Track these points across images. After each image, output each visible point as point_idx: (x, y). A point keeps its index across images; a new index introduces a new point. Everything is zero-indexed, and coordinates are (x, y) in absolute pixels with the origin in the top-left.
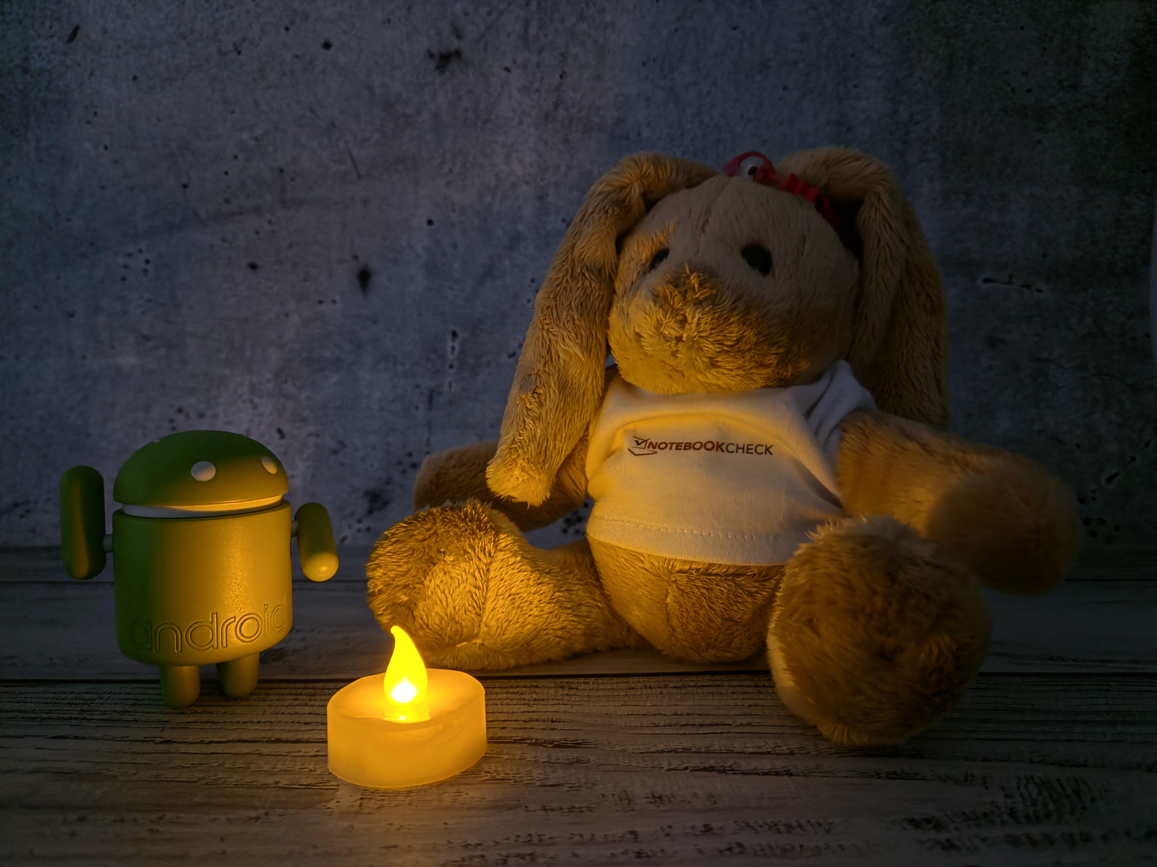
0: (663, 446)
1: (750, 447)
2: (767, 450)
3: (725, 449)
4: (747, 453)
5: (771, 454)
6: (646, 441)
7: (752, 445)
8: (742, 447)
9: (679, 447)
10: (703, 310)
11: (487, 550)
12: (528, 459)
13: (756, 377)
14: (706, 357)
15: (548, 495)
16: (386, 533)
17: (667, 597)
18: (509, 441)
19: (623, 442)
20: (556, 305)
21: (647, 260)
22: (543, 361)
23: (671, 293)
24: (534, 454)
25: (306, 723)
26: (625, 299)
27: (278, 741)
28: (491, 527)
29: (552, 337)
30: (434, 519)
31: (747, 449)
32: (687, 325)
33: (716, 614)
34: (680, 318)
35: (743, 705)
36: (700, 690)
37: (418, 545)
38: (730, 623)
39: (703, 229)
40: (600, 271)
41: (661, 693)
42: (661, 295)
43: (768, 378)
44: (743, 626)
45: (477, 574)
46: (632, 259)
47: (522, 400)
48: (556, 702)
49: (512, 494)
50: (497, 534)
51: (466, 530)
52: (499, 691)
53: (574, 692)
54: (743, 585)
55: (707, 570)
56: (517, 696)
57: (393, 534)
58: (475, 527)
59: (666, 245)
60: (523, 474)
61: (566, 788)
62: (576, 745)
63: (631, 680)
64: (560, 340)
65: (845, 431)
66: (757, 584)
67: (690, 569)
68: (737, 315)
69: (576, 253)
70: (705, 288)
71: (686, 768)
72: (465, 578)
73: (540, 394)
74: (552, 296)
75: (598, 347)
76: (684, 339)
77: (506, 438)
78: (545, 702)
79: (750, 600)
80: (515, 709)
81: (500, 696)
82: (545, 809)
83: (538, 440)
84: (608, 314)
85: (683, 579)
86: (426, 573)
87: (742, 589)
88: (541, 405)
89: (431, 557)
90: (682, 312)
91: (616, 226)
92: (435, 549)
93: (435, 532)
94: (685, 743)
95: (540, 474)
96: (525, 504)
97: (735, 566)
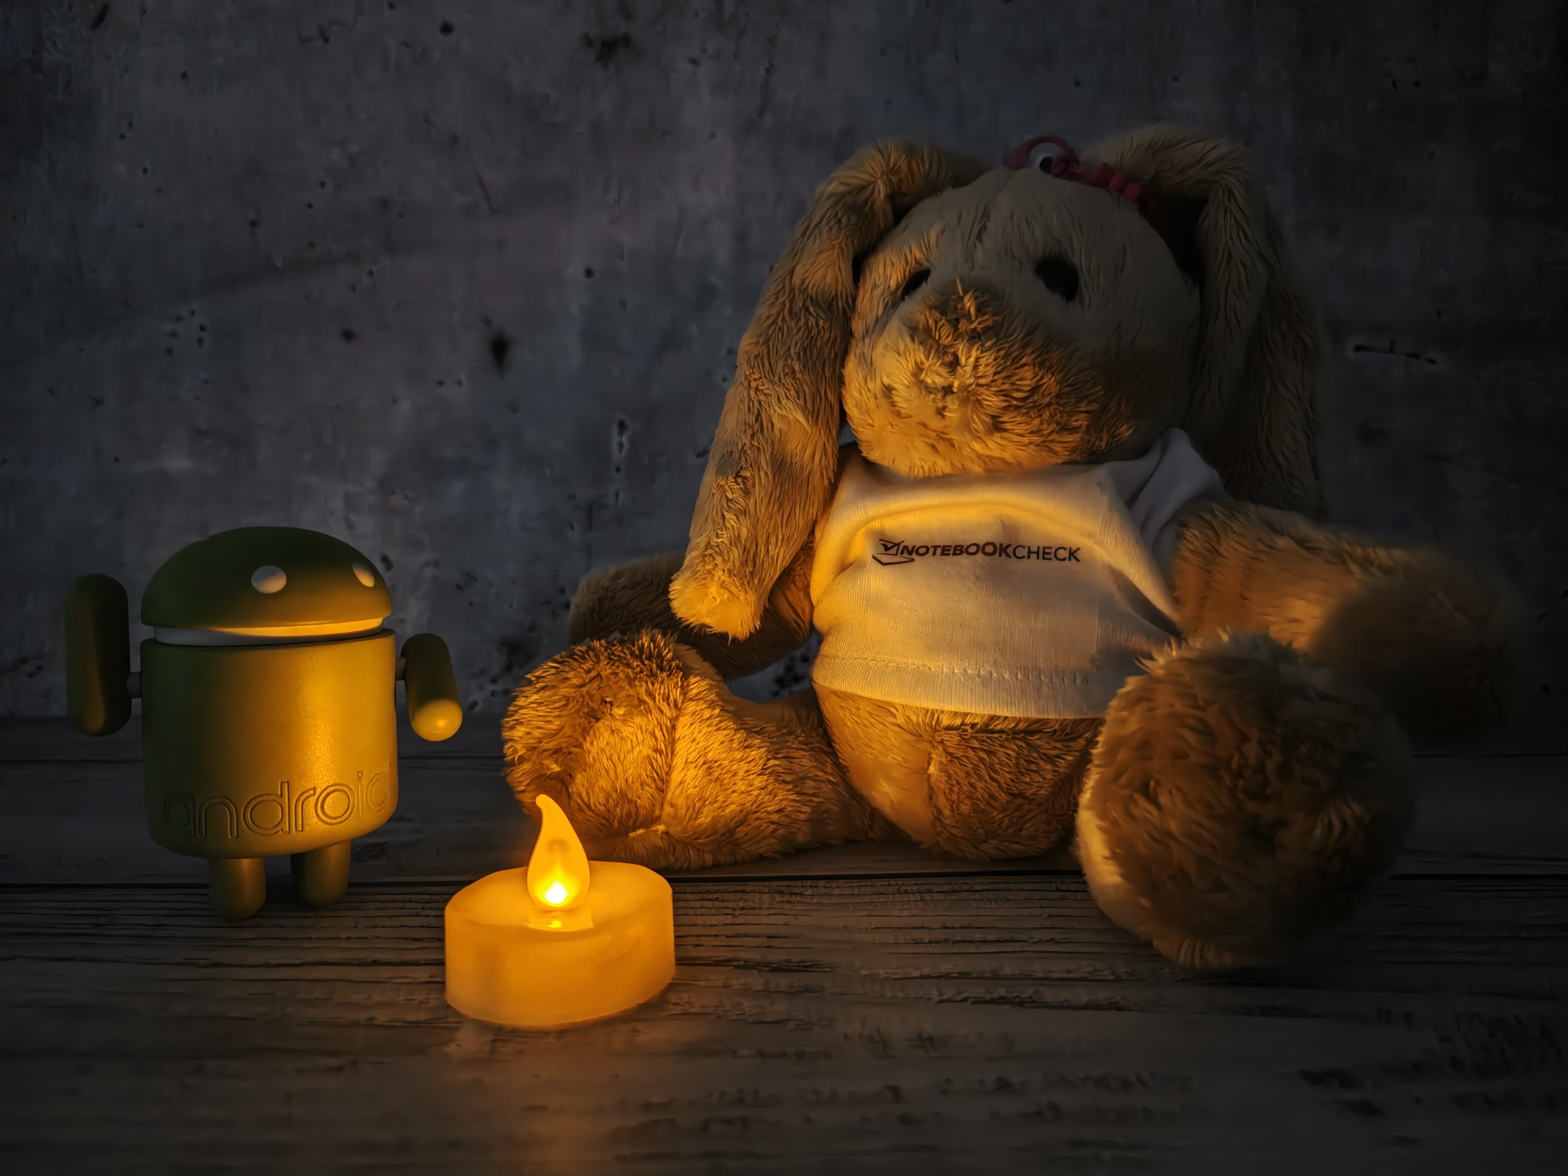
0: (922, 551)
1: (1047, 551)
2: (1073, 554)
3: (1011, 554)
4: (1044, 558)
5: (1077, 560)
6: (899, 544)
7: (1051, 548)
8: (1036, 550)
9: (946, 552)
10: (982, 345)
11: (671, 698)
12: (729, 571)
13: (1057, 448)
14: (987, 415)
15: (758, 624)
16: (529, 676)
17: (929, 764)
18: (703, 545)
19: (863, 548)
20: (768, 352)
21: (898, 286)
22: (750, 432)
23: (936, 323)
24: (737, 564)
25: (415, 940)
26: (867, 341)
27: (376, 963)
28: (678, 667)
29: (762, 398)
30: (597, 656)
31: (1045, 553)
32: (959, 368)
33: (1000, 787)
34: (949, 358)
35: (1041, 916)
36: (977, 896)
37: (574, 692)
38: (1021, 801)
39: (979, 238)
40: (830, 305)
41: (922, 900)
42: (921, 327)
43: (1073, 450)
44: (1039, 805)
45: (658, 733)
46: (875, 286)
47: (720, 487)
48: (773, 911)
49: (707, 621)
50: (685, 677)
51: (641, 672)
52: (690, 896)
53: (798, 898)
54: (1039, 746)
55: (987, 725)
56: (716, 904)
57: (538, 678)
58: (654, 666)
59: (926, 264)
60: (722, 591)
61: (791, 1025)
62: (803, 968)
63: (878, 883)
64: (774, 401)
65: (1185, 525)
66: (1058, 745)
67: (963, 724)
68: (1032, 353)
69: (797, 279)
70: (984, 315)
71: (965, 1000)
72: (640, 737)
73: (746, 478)
74: (762, 340)
75: (828, 410)
76: (955, 390)
77: (698, 541)
78: (757, 912)
79: (1049, 767)
80: (715, 920)
81: (692, 904)
82: (761, 1054)
83: (743, 542)
84: (843, 366)
85: (952, 739)
86: (585, 732)
87: (1037, 752)
88: (747, 493)
89: (593, 709)
90: (952, 350)
91: (853, 242)
92: (597, 697)
93: (599, 675)
94: (961, 965)
95: (746, 592)
96: (723, 636)
97: (1027, 719)
